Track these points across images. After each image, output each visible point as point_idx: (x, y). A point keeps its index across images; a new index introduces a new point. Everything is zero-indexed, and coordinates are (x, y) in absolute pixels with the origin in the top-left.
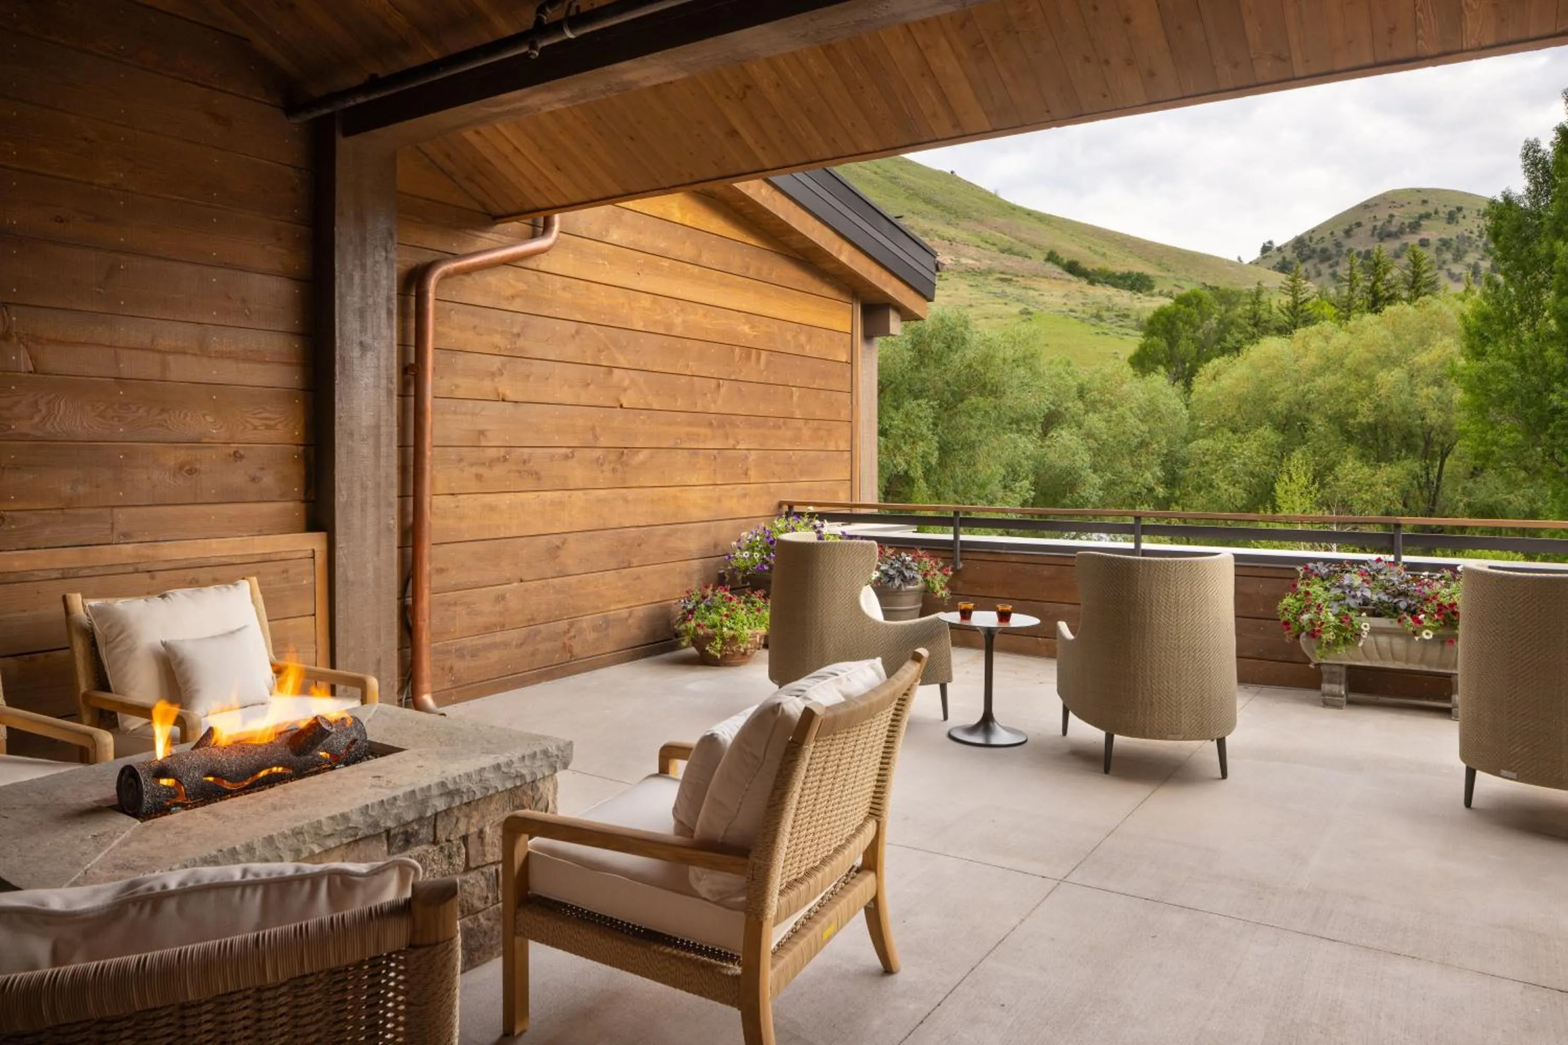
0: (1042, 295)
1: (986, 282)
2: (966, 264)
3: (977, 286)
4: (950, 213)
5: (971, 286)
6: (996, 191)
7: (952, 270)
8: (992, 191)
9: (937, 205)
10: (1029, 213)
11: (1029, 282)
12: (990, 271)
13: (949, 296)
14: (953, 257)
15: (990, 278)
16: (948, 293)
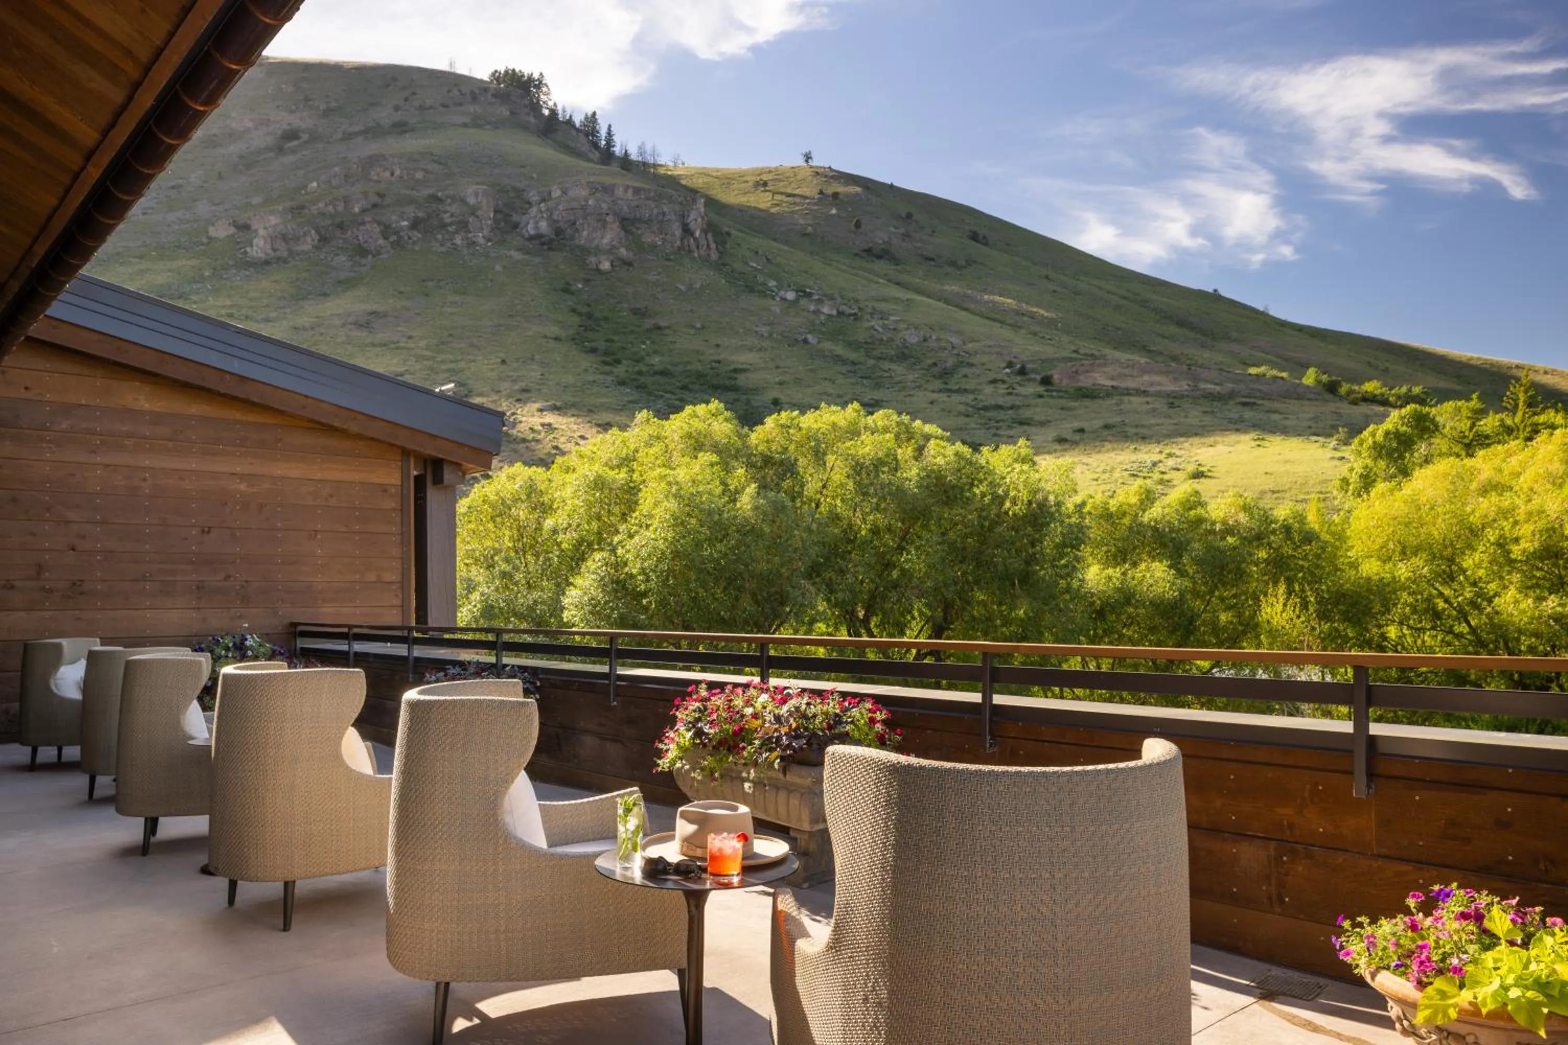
0: (1286, 418)
1: (1224, 407)
2: (1205, 389)
3: (1212, 412)
4: (1205, 335)
5: (1205, 412)
6: (1266, 308)
7: (1188, 396)
8: (1261, 309)
9: (1191, 327)
10: (1301, 329)
11: (1276, 405)
12: (1231, 395)
13: (1176, 424)
14: (1190, 383)
15: (1231, 402)
16: (1175, 421)
